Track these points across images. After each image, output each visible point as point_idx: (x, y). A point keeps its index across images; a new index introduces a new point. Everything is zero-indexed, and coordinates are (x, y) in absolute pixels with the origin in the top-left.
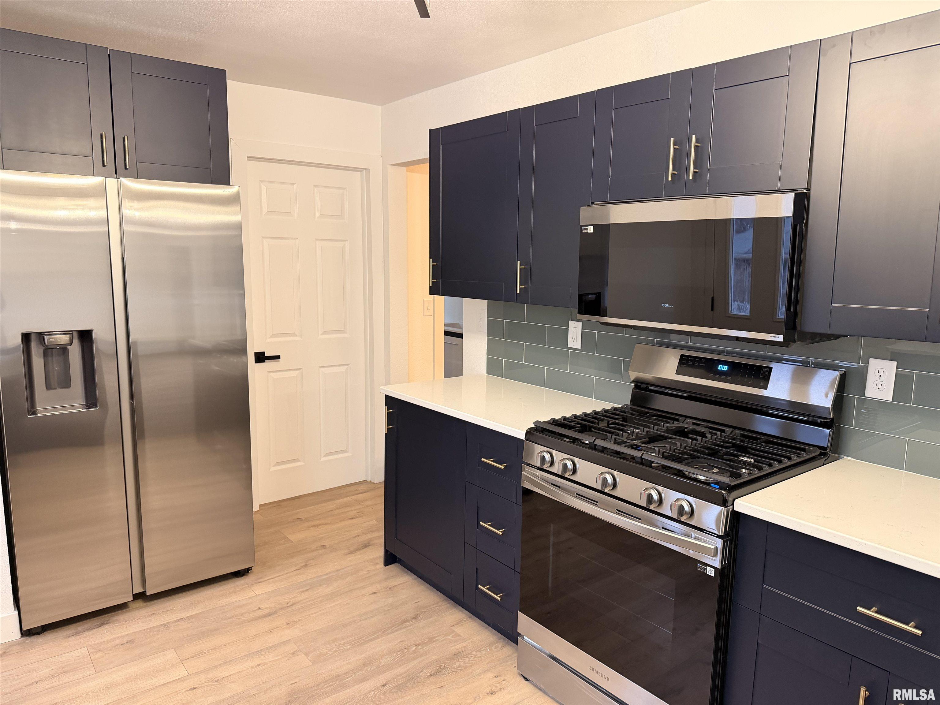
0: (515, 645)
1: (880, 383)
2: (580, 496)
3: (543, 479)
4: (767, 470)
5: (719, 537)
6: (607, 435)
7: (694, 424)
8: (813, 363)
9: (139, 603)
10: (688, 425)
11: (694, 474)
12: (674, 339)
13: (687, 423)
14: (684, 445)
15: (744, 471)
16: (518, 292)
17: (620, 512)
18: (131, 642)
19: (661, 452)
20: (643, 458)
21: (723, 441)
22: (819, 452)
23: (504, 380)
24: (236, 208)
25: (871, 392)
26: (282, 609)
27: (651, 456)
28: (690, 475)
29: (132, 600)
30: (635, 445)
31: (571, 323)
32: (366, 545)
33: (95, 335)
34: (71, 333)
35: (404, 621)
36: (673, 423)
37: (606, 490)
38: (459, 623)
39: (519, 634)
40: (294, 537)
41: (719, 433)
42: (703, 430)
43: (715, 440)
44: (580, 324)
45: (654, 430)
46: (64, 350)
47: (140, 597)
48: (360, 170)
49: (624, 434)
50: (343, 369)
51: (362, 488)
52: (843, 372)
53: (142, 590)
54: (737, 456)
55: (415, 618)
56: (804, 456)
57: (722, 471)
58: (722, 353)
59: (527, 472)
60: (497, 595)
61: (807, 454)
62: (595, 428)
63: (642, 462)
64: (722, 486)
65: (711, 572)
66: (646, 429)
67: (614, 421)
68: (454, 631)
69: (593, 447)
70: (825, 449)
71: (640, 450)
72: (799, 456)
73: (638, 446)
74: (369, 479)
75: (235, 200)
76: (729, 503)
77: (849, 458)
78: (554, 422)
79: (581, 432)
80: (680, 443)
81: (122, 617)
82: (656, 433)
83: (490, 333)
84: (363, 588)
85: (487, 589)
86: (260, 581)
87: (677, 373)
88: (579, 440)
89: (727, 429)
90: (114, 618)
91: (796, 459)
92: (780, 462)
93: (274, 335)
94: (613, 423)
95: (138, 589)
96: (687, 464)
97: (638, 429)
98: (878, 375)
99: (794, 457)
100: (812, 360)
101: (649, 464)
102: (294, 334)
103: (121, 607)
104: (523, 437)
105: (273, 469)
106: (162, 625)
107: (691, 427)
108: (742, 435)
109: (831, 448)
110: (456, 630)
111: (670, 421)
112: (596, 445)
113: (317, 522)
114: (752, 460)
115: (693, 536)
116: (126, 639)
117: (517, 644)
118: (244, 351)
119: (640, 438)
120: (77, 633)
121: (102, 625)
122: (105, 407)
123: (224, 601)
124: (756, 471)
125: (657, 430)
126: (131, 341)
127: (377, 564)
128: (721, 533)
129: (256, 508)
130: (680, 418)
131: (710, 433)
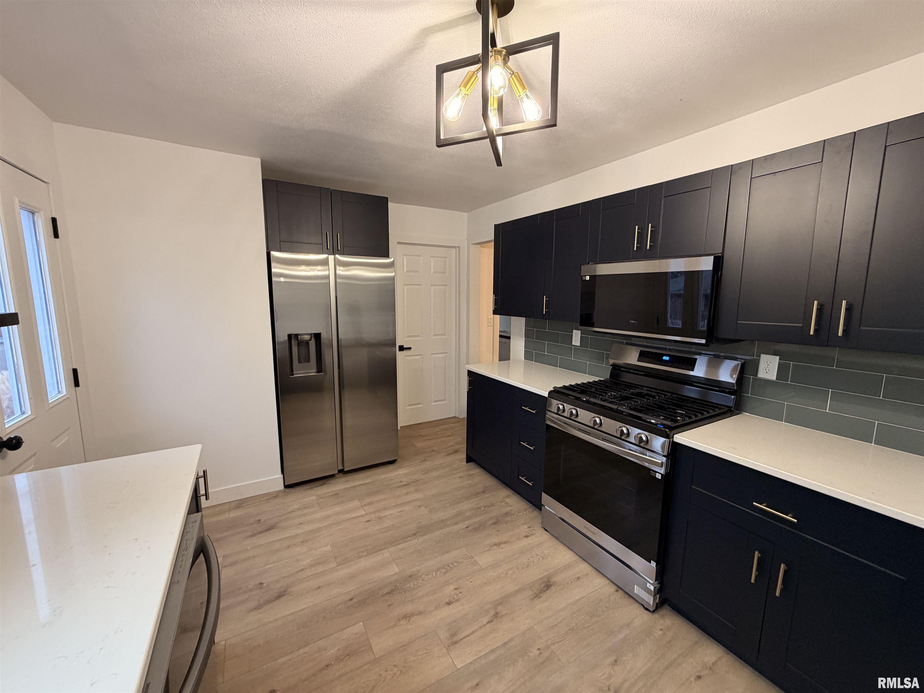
0: (539, 511)
1: (767, 369)
2: (580, 430)
3: (558, 419)
4: (694, 418)
5: (664, 456)
6: (596, 396)
7: (648, 390)
8: (723, 356)
9: (341, 475)
10: (644, 391)
11: (649, 419)
12: (634, 341)
13: (644, 390)
14: (642, 402)
15: (679, 418)
16: (544, 313)
17: (603, 440)
18: (337, 494)
19: (629, 406)
20: (618, 410)
21: (666, 401)
22: (727, 409)
23: (534, 363)
24: (393, 269)
25: (762, 374)
26: (412, 482)
27: (623, 409)
28: (646, 419)
29: (337, 472)
30: (613, 401)
31: (575, 332)
32: (456, 452)
33: (323, 336)
34: (311, 334)
35: (477, 494)
36: (635, 390)
37: (596, 427)
38: (508, 496)
39: (543, 505)
40: (420, 444)
41: (663, 396)
42: (654, 394)
43: (661, 400)
44: (580, 332)
45: (625, 394)
46: (307, 343)
47: (341, 471)
48: (455, 247)
49: (607, 395)
50: (443, 355)
51: (453, 420)
52: (743, 362)
53: (342, 468)
54: (675, 410)
55: (484, 492)
56: (718, 411)
57: (666, 419)
58: (665, 349)
59: (549, 415)
60: (530, 482)
61: (720, 409)
62: (589, 391)
63: (617, 411)
64: (665, 426)
65: (659, 476)
66: (619, 393)
67: (600, 387)
68: (505, 501)
69: (588, 402)
70: (731, 407)
71: (616, 405)
72: (714, 411)
73: (614, 402)
74: (457, 416)
75: (391, 265)
76: (671, 437)
77: (747, 414)
78: (565, 387)
79: (580, 393)
80: (640, 401)
81: (333, 481)
82: (625, 395)
83: (526, 336)
84: (455, 474)
85: (524, 479)
86: (402, 466)
87: (638, 361)
88: (580, 398)
89: (668, 394)
90: (329, 482)
91: (712, 413)
92: (702, 414)
93: (408, 337)
94: (600, 389)
95: (340, 468)
96: (644, 413)
97: (615, 392)
98: (767, 364)
99: (711, 411)
100: (722, 354)
101: (621, 412)
102: (418, 336)
103: (332, 476)
104: (547, 396)
105: (407, 408)
106: (352, 487)
107: (646, 392)
108: (677, 398)
109: (735, 407)
110: (506, 500)
111: (633, 388)
112: (590, 401)
113: (430, 438)
114: (684, 412)
115: (648, 454)
116: (334, 493)
117: (541, 510)
118: (395, 345)
119: (616, 398)
120: (311, 488)
121: (323, 485)
122: (325, 372)
123: (383, 476)
124: (687, 419)
125: (626, 393)
126: (339, 339)
127: (462, 462)
128: (666, 454)
129: (399, 428)
130: (639, 387)
131: (658, 396)
